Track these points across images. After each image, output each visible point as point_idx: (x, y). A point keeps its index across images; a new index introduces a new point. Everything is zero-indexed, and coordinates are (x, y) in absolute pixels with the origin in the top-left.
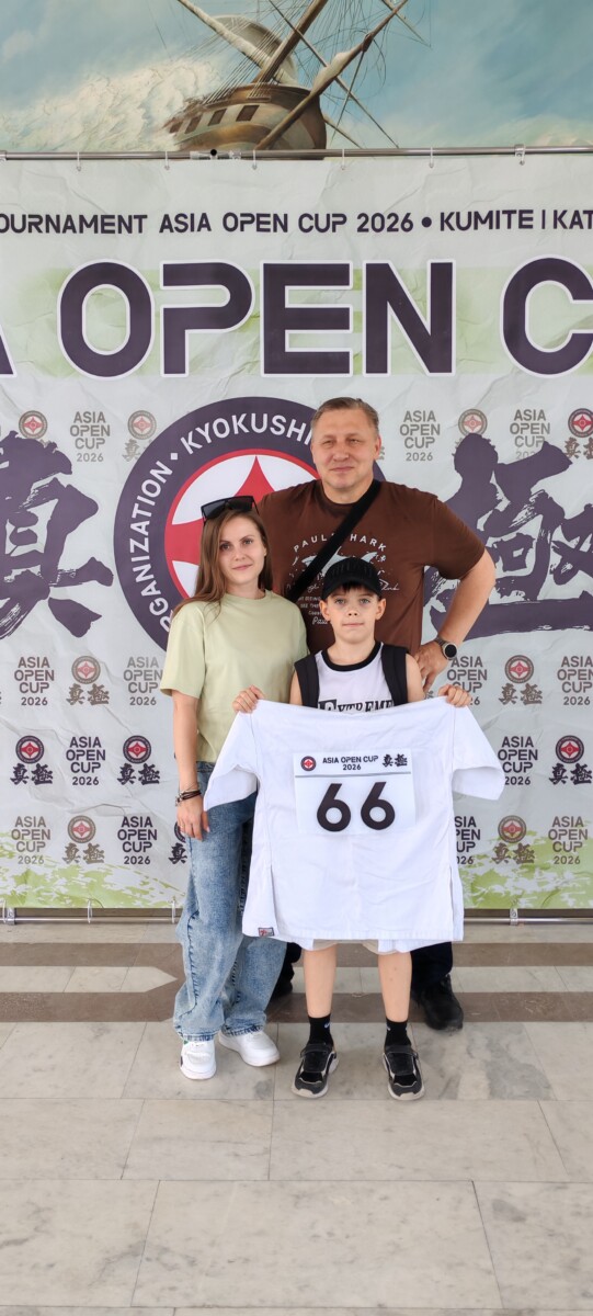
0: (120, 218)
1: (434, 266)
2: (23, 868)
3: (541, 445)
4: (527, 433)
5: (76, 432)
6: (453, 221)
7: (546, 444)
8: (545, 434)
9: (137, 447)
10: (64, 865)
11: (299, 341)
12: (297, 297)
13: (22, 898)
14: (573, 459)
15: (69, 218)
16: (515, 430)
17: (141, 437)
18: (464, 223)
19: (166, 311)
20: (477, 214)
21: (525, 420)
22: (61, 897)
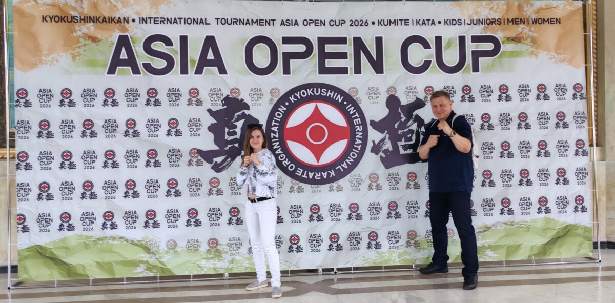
0: (266, 21)
1: (376, 38)
2: (232, 257)
3: (415, 98)
4: (410, 94)
5: (251, 95)
6: (382, 23)
7: (417, 98)
8: (417, 95)
9: (274, 100)
10: (248, 256)
11: (330, 63)
12: (329, 48)
13: (231, 269)
14: (426, 103)
15: (248, 20)
16: (407, 93)
17: (275, 97)
18: (386, 23)
19: (284, 53)
20: (390, 21)
21: (410, 90)
22: (246, 268)
